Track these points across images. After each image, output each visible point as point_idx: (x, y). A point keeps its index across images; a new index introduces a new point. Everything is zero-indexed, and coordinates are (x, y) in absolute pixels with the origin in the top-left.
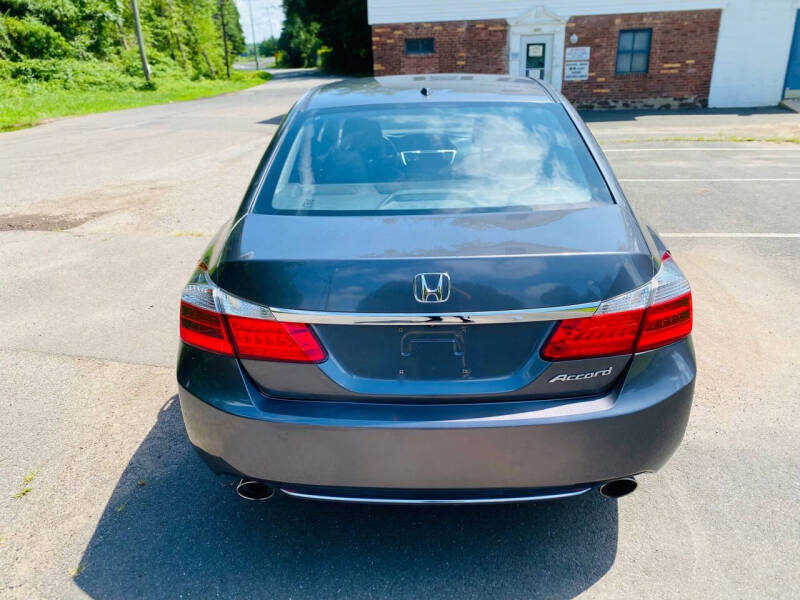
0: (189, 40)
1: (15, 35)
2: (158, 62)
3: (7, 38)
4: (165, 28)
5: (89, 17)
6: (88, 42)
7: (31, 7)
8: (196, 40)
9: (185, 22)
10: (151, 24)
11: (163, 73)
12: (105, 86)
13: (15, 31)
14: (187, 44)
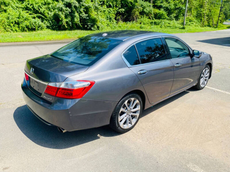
0: (209, 15)
1: (155, 13)
2: (192, 21)
3: (153, 14)
4: (201, 11)
5: (178, 9)
6: (175, 15)
7: (163, 6)
8: (211, 15)
9: (209, 10)
10: (197, 10)
11: (192, 24)
12: (172, 27)
13: (156, 12)
14: (207, 16)
